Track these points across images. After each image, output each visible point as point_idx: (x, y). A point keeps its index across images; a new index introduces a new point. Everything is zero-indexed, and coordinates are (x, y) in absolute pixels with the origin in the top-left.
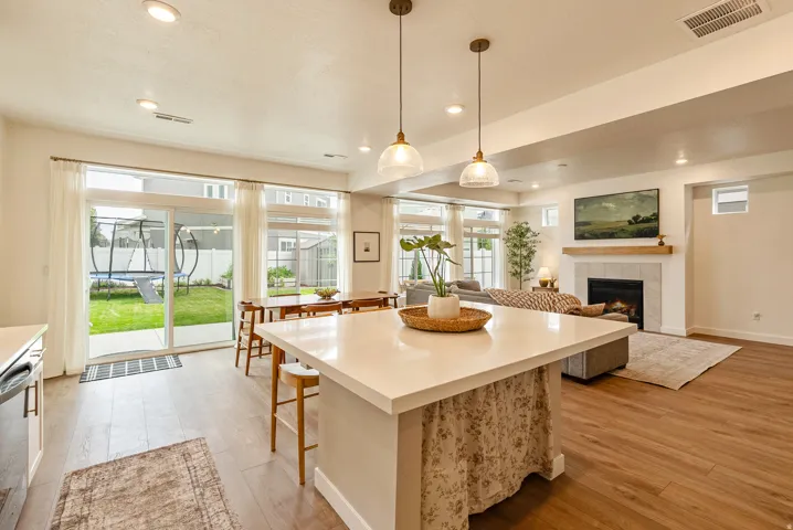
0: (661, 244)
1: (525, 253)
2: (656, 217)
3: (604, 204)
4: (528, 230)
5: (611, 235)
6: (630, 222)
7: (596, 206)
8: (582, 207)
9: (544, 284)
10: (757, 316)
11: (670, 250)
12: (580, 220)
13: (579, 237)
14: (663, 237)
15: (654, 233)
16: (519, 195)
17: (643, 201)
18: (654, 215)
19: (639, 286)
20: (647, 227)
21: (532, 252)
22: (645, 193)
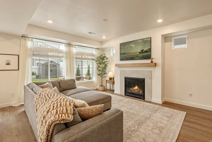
0: (152, 62)
1: (103, 66)
2: (150, 50)
3: (130, 45)
4: (105, 57)
5: (132, 59)
6: (140, 53)
7: (127, 46)
8: (122, 47)
9: (111, 79)
10: (191, 95)
11: (155, 65)
12: (122, 52)
13: (122, 59)
14: (152, 59)
15: (149, 57)
16: (102, 42)
17: (145, 43)
18: (149, 49)
19: (143, 80)
20: (146, 55)
21: (106, 66)
22: (145, 40)
